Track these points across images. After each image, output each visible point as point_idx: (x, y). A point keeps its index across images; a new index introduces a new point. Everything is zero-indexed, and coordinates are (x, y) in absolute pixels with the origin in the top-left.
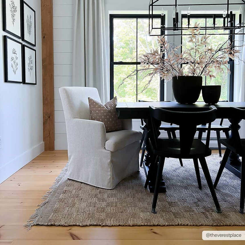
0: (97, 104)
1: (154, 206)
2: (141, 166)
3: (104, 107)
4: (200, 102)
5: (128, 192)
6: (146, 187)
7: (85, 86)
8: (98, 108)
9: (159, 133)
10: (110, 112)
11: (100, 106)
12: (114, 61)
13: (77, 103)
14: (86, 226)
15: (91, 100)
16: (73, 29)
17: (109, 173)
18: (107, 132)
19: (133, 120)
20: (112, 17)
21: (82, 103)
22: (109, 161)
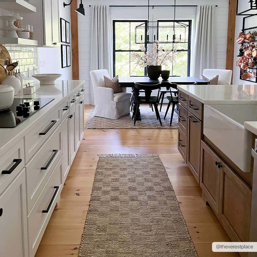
0: (108, 79)
1: (135, 123)
2: (131, 111)
3: (112, 81)
4: (160, 79)
5: (124, 120)
6: (132, 119)
7: (98, 69)
8: (109, 81)
9: (139, 94)
10: (115, 83)
11: (110, 80)
12: (116, 50)
13: (99, 79)
14: (108, 129)
15: (105, 77)
16: (90, 30)
17: (115, 112)
18: (114, 93)
19: (127, 88)
20: (114, 22)
21: (101, 79)
22: (115, 106)
